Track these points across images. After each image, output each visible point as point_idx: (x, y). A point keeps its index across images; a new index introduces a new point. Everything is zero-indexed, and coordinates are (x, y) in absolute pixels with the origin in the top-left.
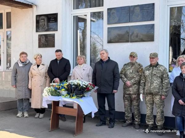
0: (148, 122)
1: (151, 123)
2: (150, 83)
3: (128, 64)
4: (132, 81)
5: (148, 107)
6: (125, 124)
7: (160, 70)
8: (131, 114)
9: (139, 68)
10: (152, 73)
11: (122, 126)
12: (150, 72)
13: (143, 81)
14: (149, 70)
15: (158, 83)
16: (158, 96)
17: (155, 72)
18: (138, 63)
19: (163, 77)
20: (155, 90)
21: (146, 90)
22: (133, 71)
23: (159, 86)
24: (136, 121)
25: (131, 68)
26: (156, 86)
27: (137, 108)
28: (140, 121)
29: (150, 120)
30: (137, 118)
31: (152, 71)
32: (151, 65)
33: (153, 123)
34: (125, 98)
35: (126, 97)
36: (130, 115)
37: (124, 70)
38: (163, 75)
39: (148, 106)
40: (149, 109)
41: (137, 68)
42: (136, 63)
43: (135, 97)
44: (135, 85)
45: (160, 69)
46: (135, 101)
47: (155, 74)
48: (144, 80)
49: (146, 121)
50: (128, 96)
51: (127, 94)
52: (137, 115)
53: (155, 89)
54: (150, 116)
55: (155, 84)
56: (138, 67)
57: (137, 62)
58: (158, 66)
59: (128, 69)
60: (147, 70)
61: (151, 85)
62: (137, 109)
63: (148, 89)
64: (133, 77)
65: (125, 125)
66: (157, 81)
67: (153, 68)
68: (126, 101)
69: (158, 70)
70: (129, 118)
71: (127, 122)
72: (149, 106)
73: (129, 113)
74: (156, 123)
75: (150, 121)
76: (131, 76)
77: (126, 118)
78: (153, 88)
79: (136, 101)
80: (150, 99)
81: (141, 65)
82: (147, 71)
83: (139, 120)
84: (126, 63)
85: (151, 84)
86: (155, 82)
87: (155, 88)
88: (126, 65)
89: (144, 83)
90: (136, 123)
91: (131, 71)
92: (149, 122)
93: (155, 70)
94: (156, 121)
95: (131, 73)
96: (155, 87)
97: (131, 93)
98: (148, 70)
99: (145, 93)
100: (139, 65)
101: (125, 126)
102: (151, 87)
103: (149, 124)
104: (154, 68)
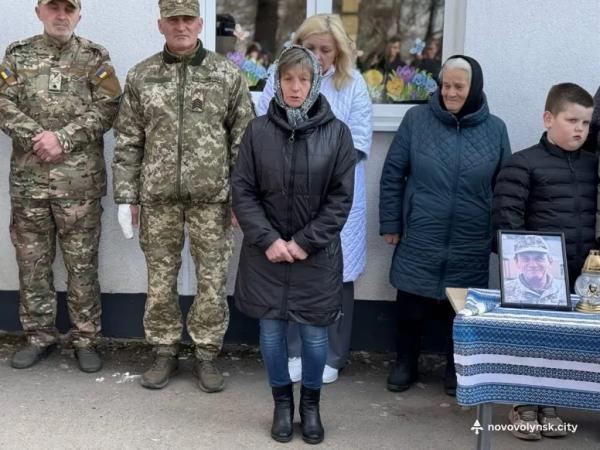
0: (157, 334)
1: (169, 339)
2: (175, 148)
3: (31, 43)
4: (70, 129)
5: (162, 266)
6: (26, 351)
7: (223, 83)
8: (53, 300)
9: (97, 67)
10: (180, 98)
11: (14, 366)
12: (168, 92)
13: (129, 135)
14: (163, 81)
15: (217, 146)
16: (210, 207)
17: (197, 91)
18: (85, 43)
19: (237, 116)
20: (203, 183)
21: (156, 184)
22: (64, 82)
23: (219, 160)
24: (84, 334)
25: (53, 66)
26: (208, 160)
27: (87, 270)
28: (99, 328)
29: (168, 323)
30: (85, 318)
31: (181, 86)
32: (169, 56)
33: (178, 336)
34: (22, 224)
35: (28, 220)
36: (49, 306)
37: (16, 77)
38: (238, 104)
39: (160, 260)
40: (164, 274)
41: (86, 64)
42: (74, 42)
43: (81, 214)
44: (81, 158)
45: (219, 73)
46: (80, 236)
47: (197, 103)
48: (135, 131)
49: (148, 333)
50: (40, 211)
51: (38, 203)
52: (85, 305)
53: (204, 176)
54: (167, 304)
55: (201, 153)
56: (92, 63)
57: (77, 35)
58: (204, 62)
59: (37, 73)
60: (149, 80)
61: (180, 159)
62: (86, 274)
63: (166, 179)
64: (72, 116)
65: (25, 362)
66: (209, 138)
67: (182, 73)
68: (31, 236)
69: (209, 79)
70: (46, 320)
71: (34, 340)
72: (167, 259)
73: (43, 298)
74: (192, 335)
75: (165, 331)
76: (60, 109)
77: (27, 323)
78: (192, 172)
79: (88, 236)
80: (172, 223)
81: (103, 52)
82: (156, 89)
83: (96, 325)
84: (21, 38)
85: (180, 153)
86: (201, 142)
87: (202, 171)
88: (19, 47)
89: (135, 146)
90: (84, 342)
91: (56, 81)
92: (158, 332)
93: (197, 79)
94: (189, 327)
95: (53, 92)
96: (202, 166)
97: (59, 194)
98: (156, 81)
99: (145, 197)
100: (95, 50)
101: (28, 367)
102: (183, 169)
103: (163, 341)
104: (190, 69)
